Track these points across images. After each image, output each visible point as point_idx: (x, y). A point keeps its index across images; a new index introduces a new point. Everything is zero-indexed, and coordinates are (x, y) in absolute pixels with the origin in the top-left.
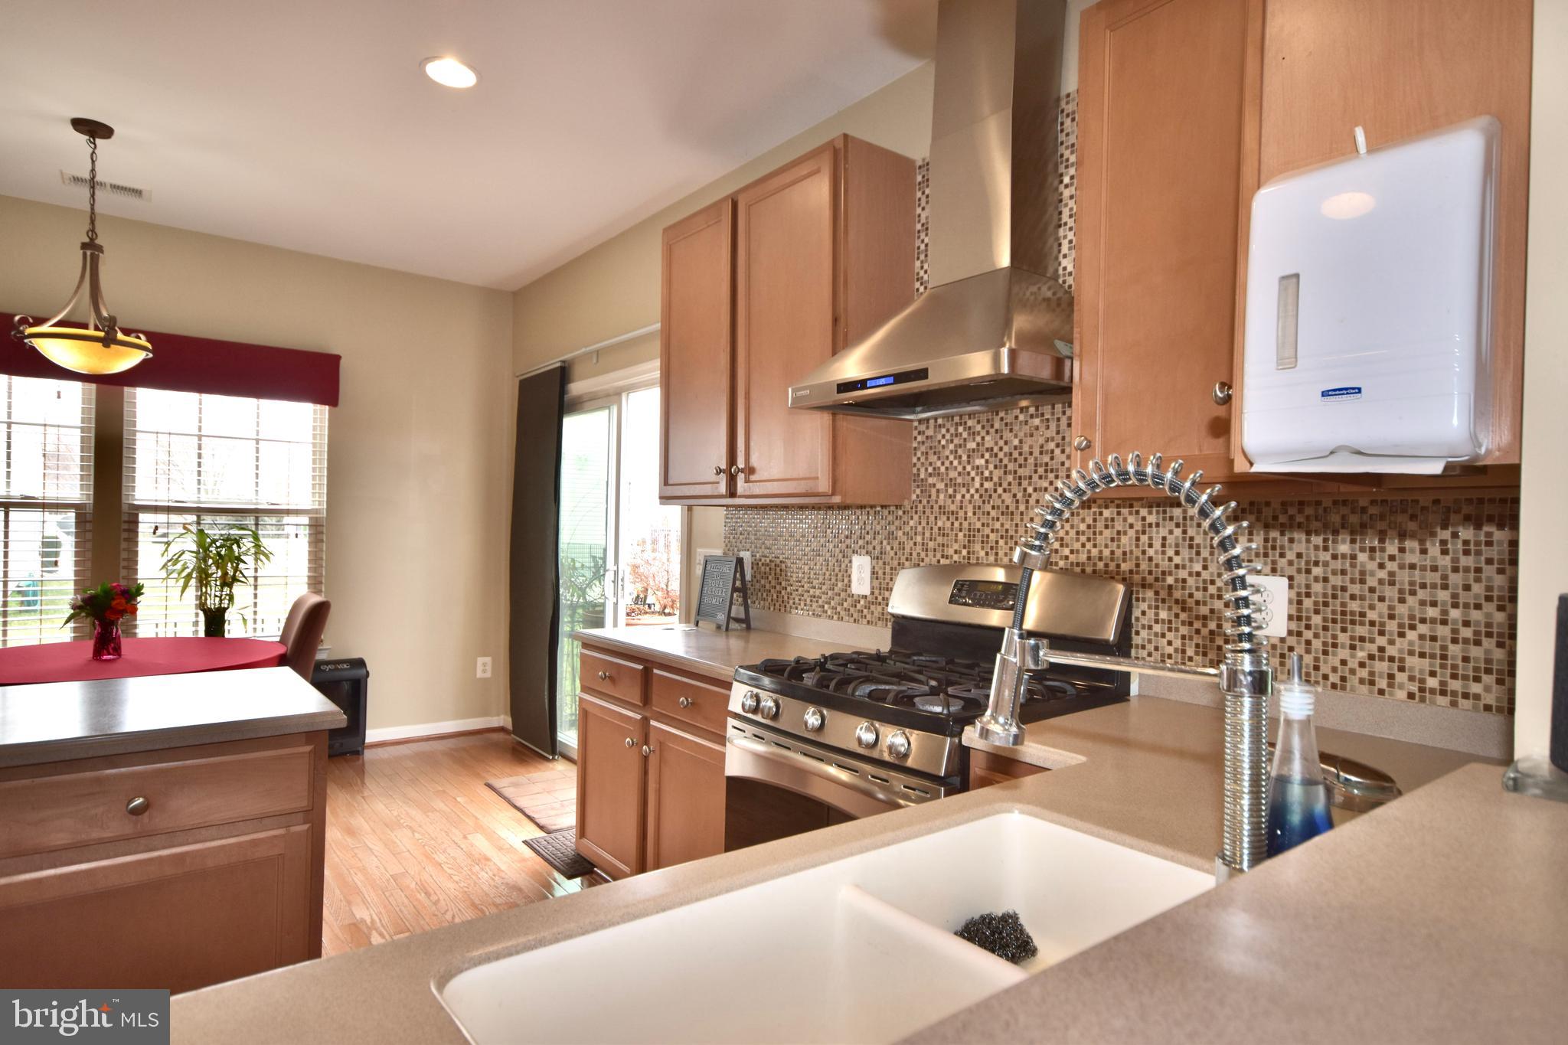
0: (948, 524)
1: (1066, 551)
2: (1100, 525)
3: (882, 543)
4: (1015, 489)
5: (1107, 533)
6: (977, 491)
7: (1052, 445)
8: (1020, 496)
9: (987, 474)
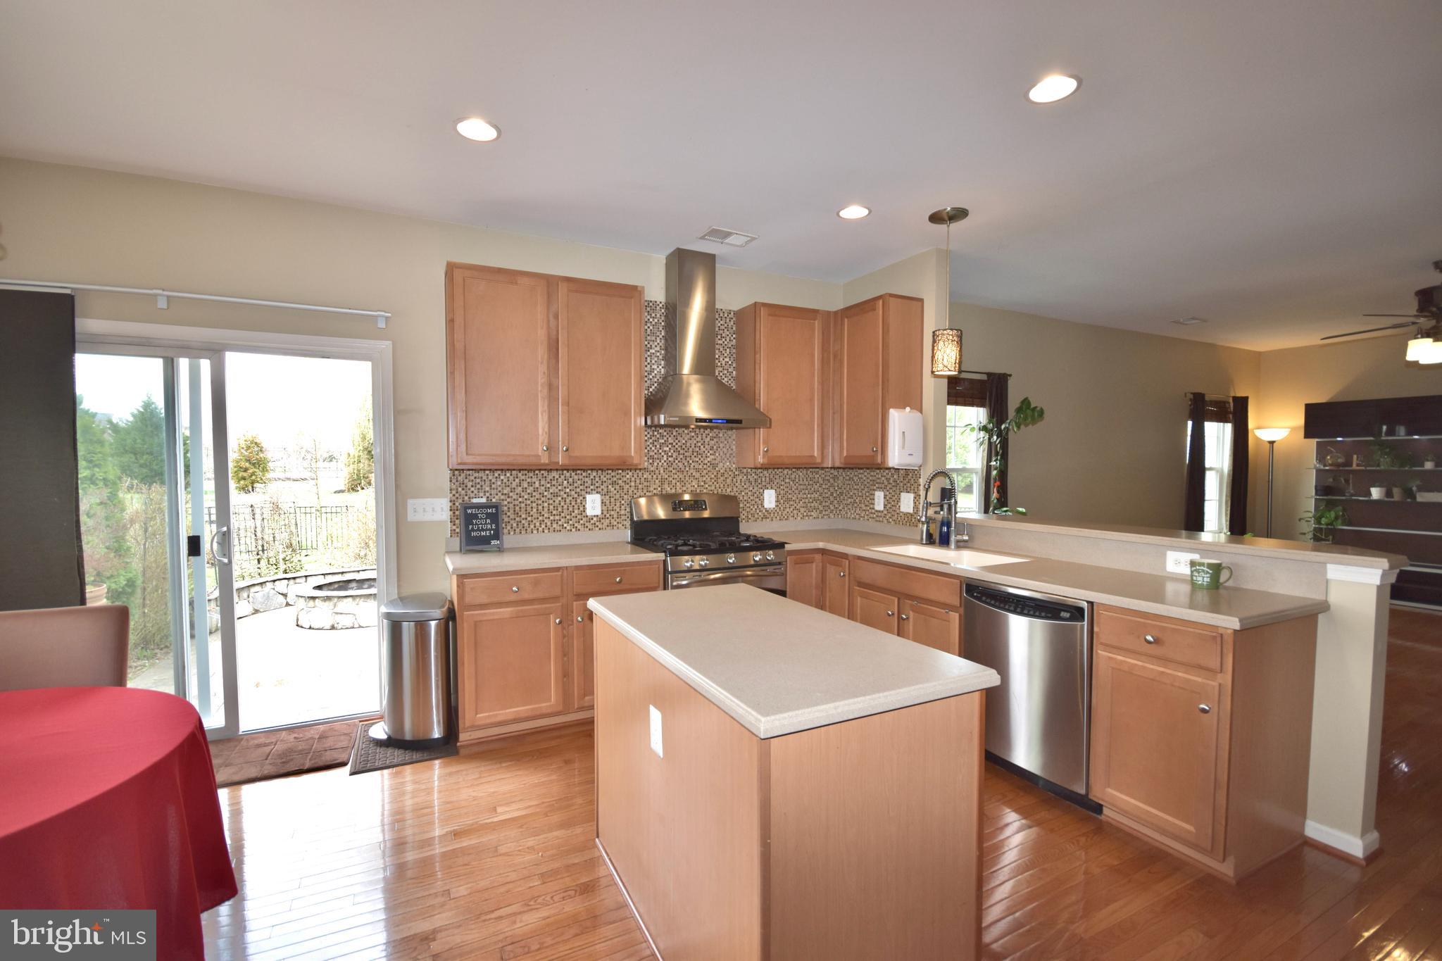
0: (650, 477)
1: (707, 486)
2: (719, 476)
3: (607, 487)
4: (684, 461)
5: (722, 478)
6: (665, 461)
7: (700, 444)
8: (686, 464)
9: (670, 454)
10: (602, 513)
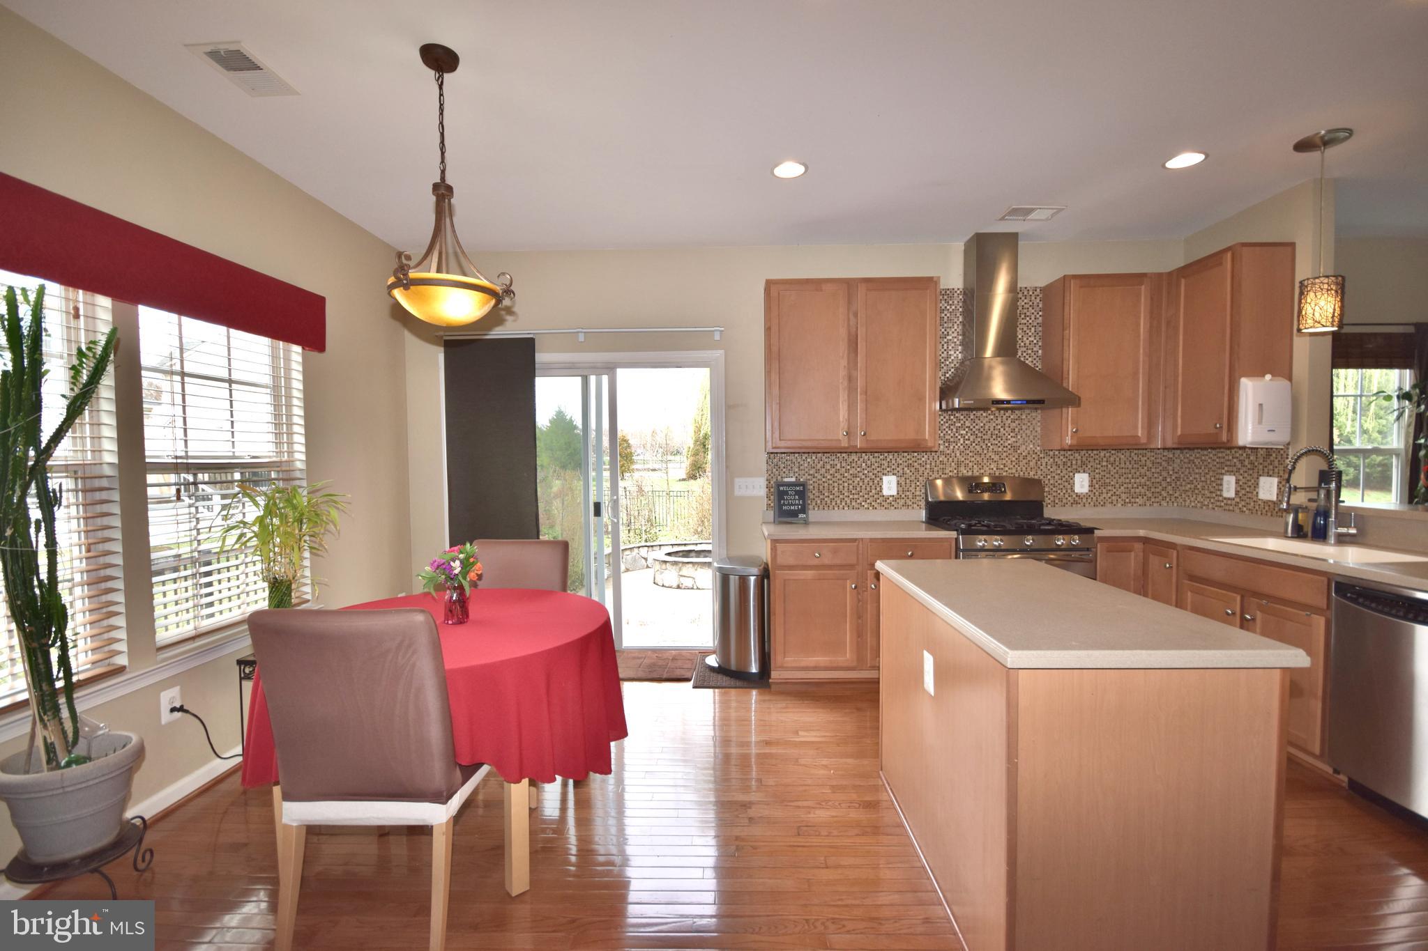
0: (946, 459)
1: (1007, 469)
2: (1021, 458)
3: (903, 469)
4: (982, 444)
5: (1024, 461)
6: (962, 444)
7: (999, 427)
8: (984, 447)
9: (967, 437)
10: (898, 494)
